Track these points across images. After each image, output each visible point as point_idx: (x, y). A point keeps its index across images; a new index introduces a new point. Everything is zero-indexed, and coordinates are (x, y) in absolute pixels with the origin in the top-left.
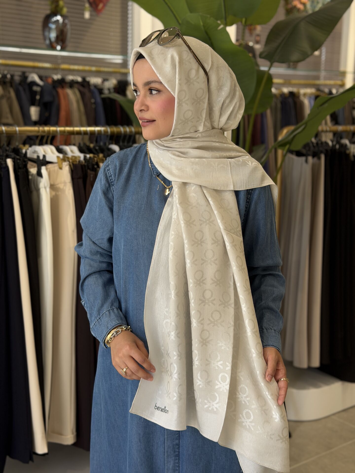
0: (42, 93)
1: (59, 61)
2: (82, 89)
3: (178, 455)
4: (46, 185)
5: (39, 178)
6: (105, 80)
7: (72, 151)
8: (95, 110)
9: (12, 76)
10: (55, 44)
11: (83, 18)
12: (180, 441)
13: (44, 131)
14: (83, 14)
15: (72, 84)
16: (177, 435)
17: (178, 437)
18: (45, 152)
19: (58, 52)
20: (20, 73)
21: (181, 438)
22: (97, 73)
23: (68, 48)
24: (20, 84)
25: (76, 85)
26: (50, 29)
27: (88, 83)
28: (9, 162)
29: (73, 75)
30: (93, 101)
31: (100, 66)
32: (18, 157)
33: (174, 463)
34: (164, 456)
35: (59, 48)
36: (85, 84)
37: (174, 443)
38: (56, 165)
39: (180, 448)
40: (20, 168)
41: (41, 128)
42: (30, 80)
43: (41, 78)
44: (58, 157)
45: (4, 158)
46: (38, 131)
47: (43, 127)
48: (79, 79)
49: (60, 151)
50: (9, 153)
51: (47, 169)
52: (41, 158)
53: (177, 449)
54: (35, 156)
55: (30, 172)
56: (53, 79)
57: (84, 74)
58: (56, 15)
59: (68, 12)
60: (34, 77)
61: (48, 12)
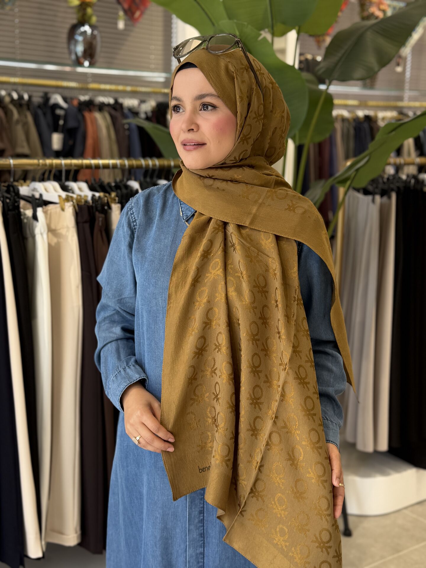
0: (65, 118)
1: (90, 80)
2: (113, 112)
4: (42, 230)
5: (34, 223)
6: (142, 102)
7: (80, 189)
8: (129, 137)
9: (30, 97)
10: (82, 60)
11: (116, 28)
12: (205, 550)
14: (116, 24)
15: (101, 107)
16: (201, 542)
17: (203, 544)
18: (46, 189)
19: (85, 69)
20: (41, 94)
21: (206, 545)
22: (133, 94)
23: (98, 64)
24: (39, 107)
25: (106, 108)
26: (76, 41)
27: (121, 105)
29: (104, 96)
30: (126, 127)
31: (137, 86)
35: (87, 63)
36: (117, 107)
37: (198, 552)
38: (57, 206)
39: (205, 558)
42: (52, 101)
43: (65, 99)
44: (61, 196)
47: (45, 160)
48: (111, 101)
56: (79, 100)
57: (116, 95)
58: (83, 25)
59: (98, 21)
60: (58, 99)
61: (75, 21)
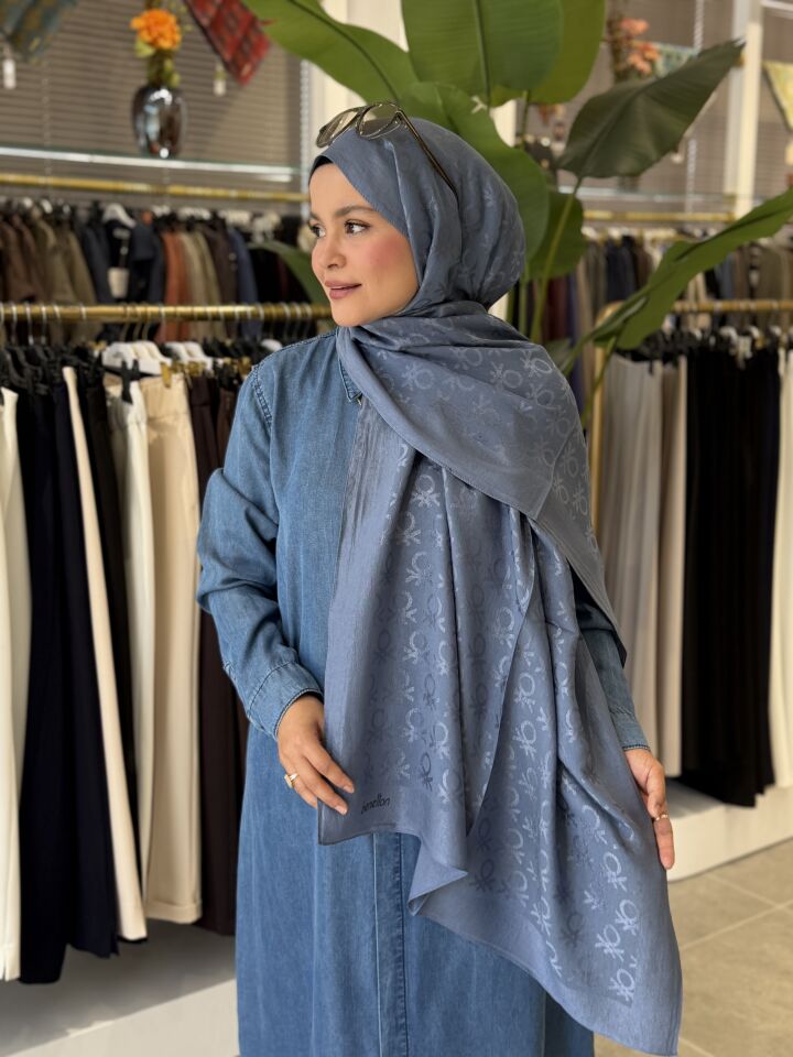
0: (131, 243)
1: (166, 179)
2: (210, 233)
3: (402, 958)
4: (139, 418)
5: (126, 406)
6: (256, 216)
7: (190, 353)
8: (238, 274)
9: (74, 209)
10: (156, 147)
11: (212, 93)
13: (135, 315)
14: (212, 86)
15: (191, 225)
18: (136, 354)
19: (163, 162)
20: (88, 204)
22: (241, 202)
23: (182, 154)
24: (88, 224)
25: (199, 227)
26: (147, 116)
27: (223, 221)
28: (69, 374)
29: (193, 206)
30: (232, 256)
31: (247, 189)
32: (85, 365)
33: (395, 976)
34: (373, 964)
35: (164, 152)
36: (216, 223)
38: (158, 379)
40: (88, 386)
41: (129, 309)
42: (108, 216)
43: (130, 212)
44: (162, 364)
45: (58, 365)
46: (124, 315)
47: (134, 306)
48: (206, 215)
50: (68, 357)
51: (141, 387)
52: (130, 365)
53: (399, 945)
54: (117, 363)
55: (108, 393)
56: (154, 214)
57: (215, 205)
58: (158, 88)
59: (182, 82)
60: (117, 212)
61: (143, 82)
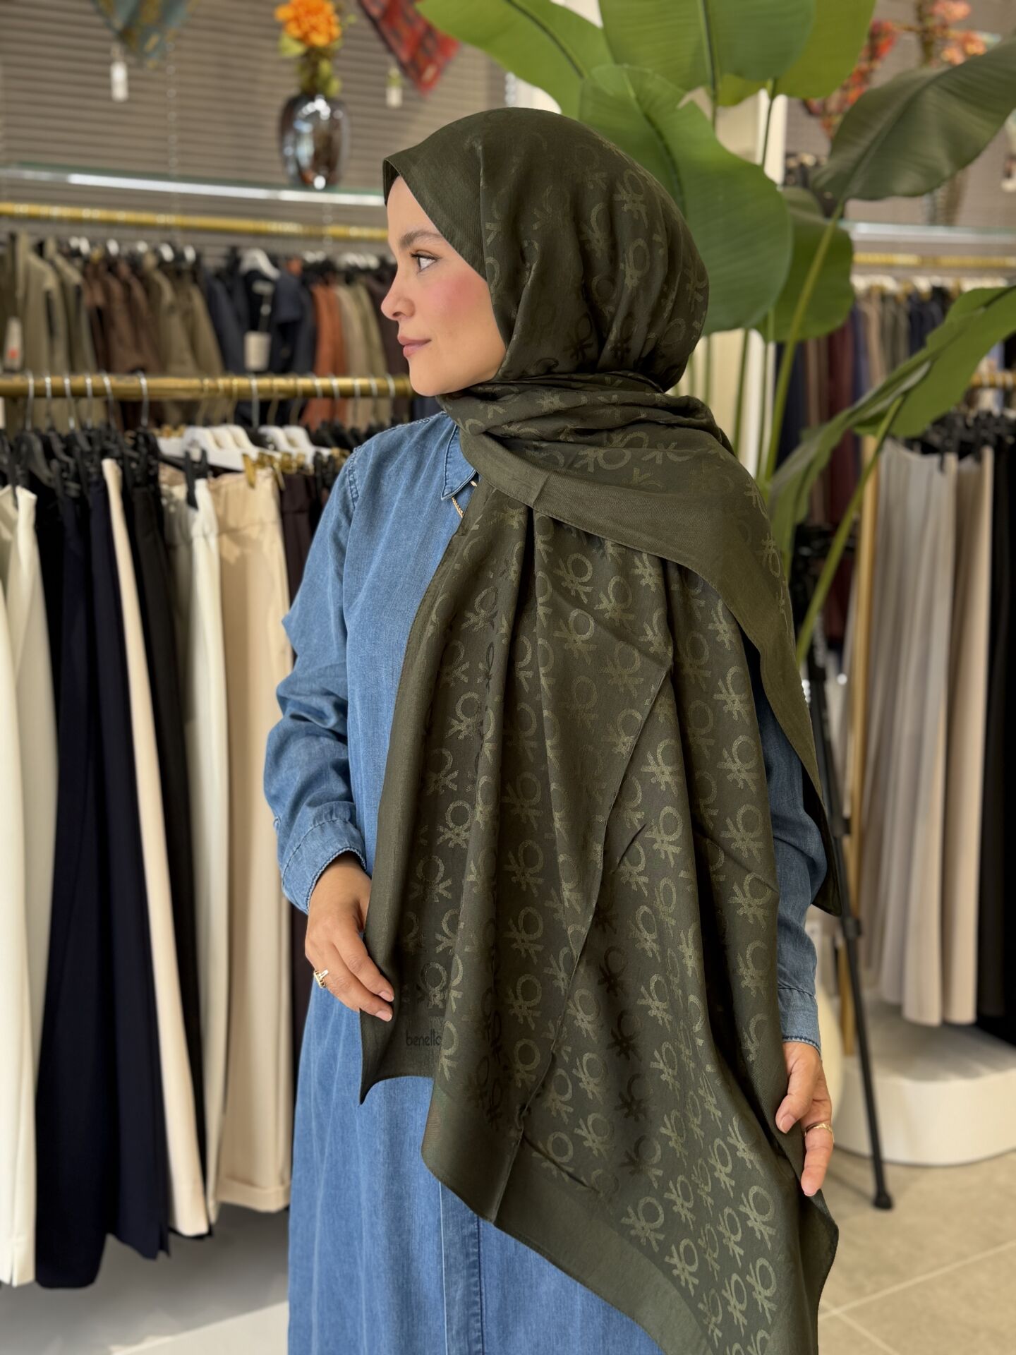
0: (274, 300)
3: (477, 1264)
4: (207, 529)
5: (191, 511)
7: (291, 442)
9: (199, 256)
10: (310, 175)
11: (384, 106)
12: (481, 1226)
14: (383, 95)
15: (351, 276)
19: (318, 195)
20: (223, 251)
24: (218, 275)
25: (363, 279)
26: (298, 135)
28: (110, 469)
29: (358, 252)
33: (468, 1287)
34: (439, 1267)
35: (320, 182)
37: (466, 1232)
38: (240, 476)
40: (137, 485)
41: (208, 382)
42: (246, 265)
43: (274, 260)
44: (245, 456)
45: (96, 457)
48: (373, 262)
49: (258, 440)
51: (211, 488)
52: (196, 456)
53: (474, 1246)
56: (304, 261)
57: (383, 250)
58: (312, 99)
59: (343, 91)
60: (258, 260)
61: (294, 91)
